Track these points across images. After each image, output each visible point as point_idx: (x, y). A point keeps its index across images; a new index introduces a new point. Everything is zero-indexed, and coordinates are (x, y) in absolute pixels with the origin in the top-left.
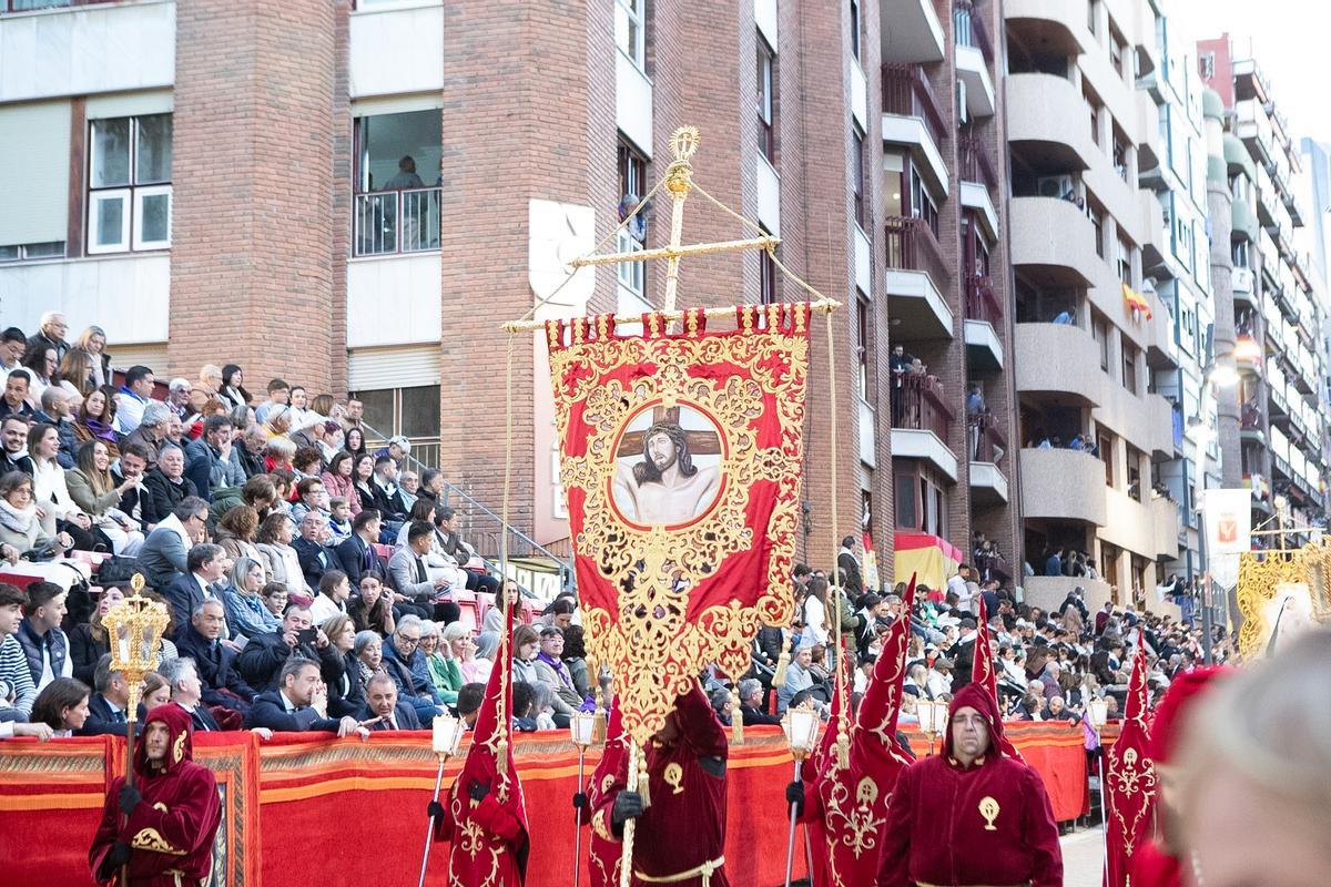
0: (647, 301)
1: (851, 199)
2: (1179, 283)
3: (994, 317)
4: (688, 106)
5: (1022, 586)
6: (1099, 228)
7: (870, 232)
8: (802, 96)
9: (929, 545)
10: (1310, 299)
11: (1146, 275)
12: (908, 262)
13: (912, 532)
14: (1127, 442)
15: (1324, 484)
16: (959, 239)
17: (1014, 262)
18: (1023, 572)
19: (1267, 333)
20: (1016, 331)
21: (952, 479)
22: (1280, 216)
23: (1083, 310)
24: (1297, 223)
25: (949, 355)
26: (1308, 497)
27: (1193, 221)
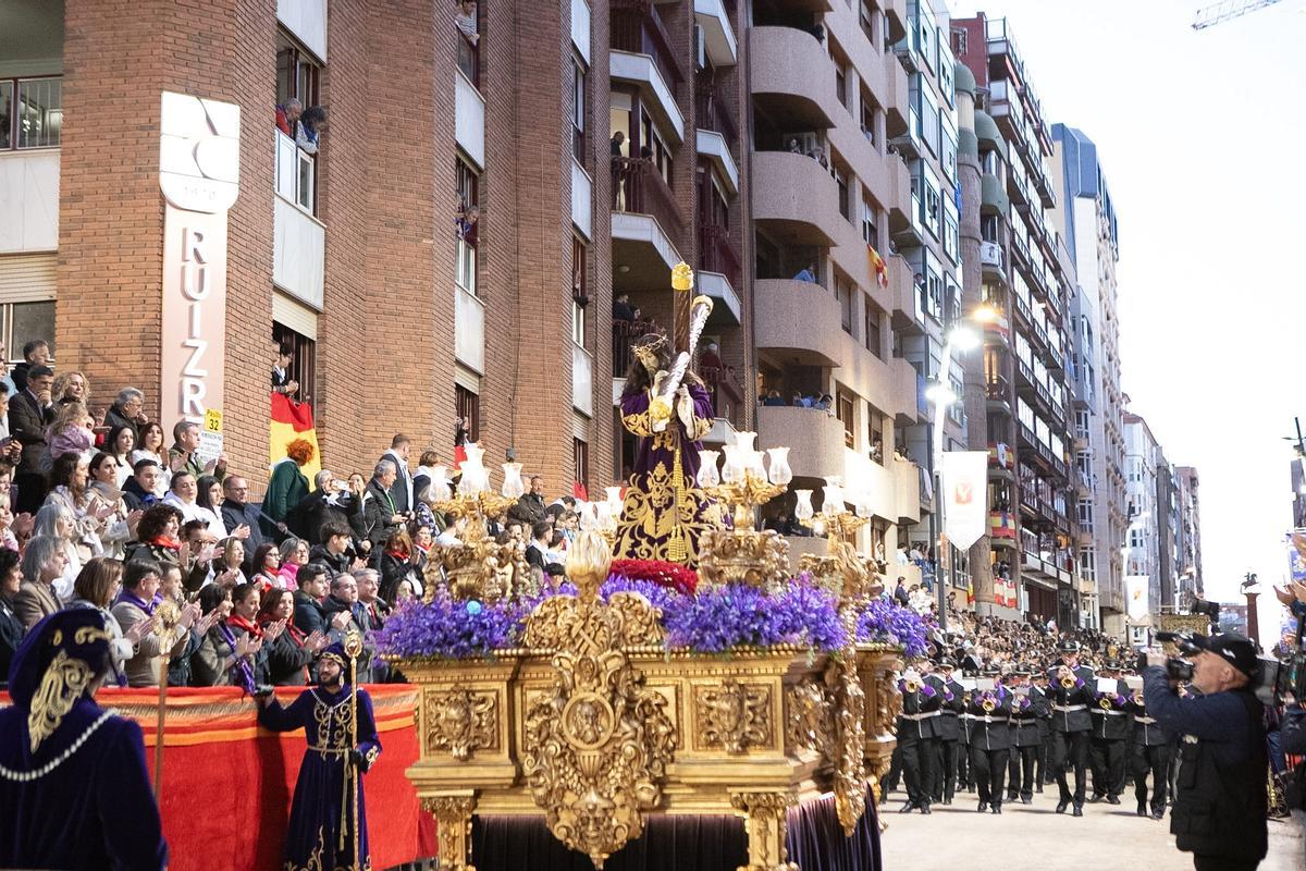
0: (315, 219)
1: (566, 130)
2: (928, 251)
3: (731, 270)
4: (374, 13)
6: (844, 189)
7: (592, 172)
8: (515, 19)
10: (1058, 278)
11: (891, 239)
12: (636, 208)
14: (869, 404)
15: (1068, 454)
16: (694, 188)
17: (755, 217)
19: (1014, 306)
20: (755, 286)
22: (1030, 195)
23: (825, 268)
24: (1047, 203)
26: (1052, 467)
27: (943, 191)
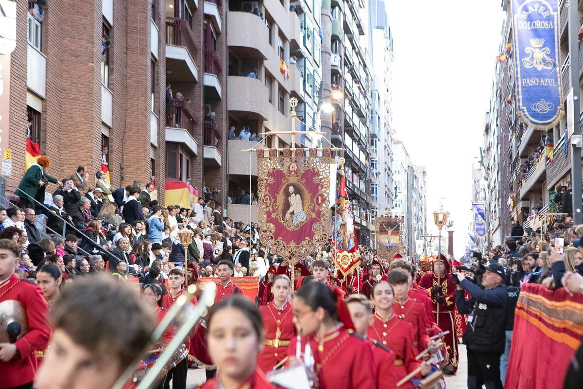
0: (42, 53)
1: (150, 6)
2: (307, 60)
3: (218, 72)
5: (226, 209)
6: (270, 30)
7: (159, 25)
9: (183, 188)
10: (365, 71)
11: (291, 55)
12: (177, 42)
13: (174, 180)
14: (279, 138)
15: (367, 162)
16: (202, 31)
17: (228, 45)
18: (227, 203)
19: (345, 87)
20: (228, 80)
21: (195, 154)
22: (354, 29)
23: (261, 70)
24: (361, 33)
25: (195, 90)
26: (360, 168)
27: (314, 29)
